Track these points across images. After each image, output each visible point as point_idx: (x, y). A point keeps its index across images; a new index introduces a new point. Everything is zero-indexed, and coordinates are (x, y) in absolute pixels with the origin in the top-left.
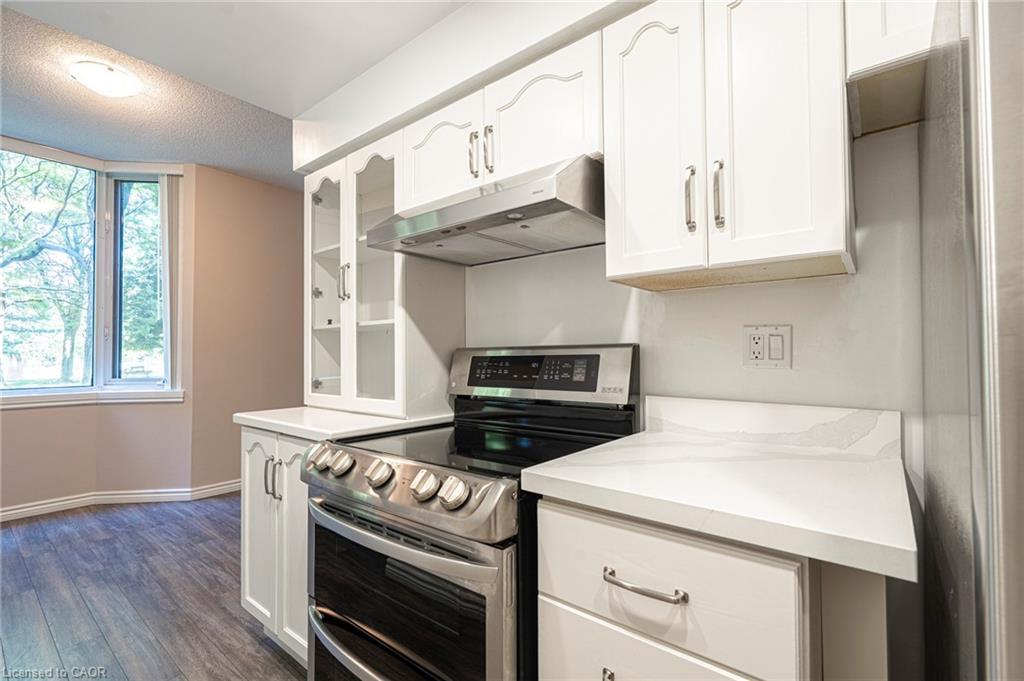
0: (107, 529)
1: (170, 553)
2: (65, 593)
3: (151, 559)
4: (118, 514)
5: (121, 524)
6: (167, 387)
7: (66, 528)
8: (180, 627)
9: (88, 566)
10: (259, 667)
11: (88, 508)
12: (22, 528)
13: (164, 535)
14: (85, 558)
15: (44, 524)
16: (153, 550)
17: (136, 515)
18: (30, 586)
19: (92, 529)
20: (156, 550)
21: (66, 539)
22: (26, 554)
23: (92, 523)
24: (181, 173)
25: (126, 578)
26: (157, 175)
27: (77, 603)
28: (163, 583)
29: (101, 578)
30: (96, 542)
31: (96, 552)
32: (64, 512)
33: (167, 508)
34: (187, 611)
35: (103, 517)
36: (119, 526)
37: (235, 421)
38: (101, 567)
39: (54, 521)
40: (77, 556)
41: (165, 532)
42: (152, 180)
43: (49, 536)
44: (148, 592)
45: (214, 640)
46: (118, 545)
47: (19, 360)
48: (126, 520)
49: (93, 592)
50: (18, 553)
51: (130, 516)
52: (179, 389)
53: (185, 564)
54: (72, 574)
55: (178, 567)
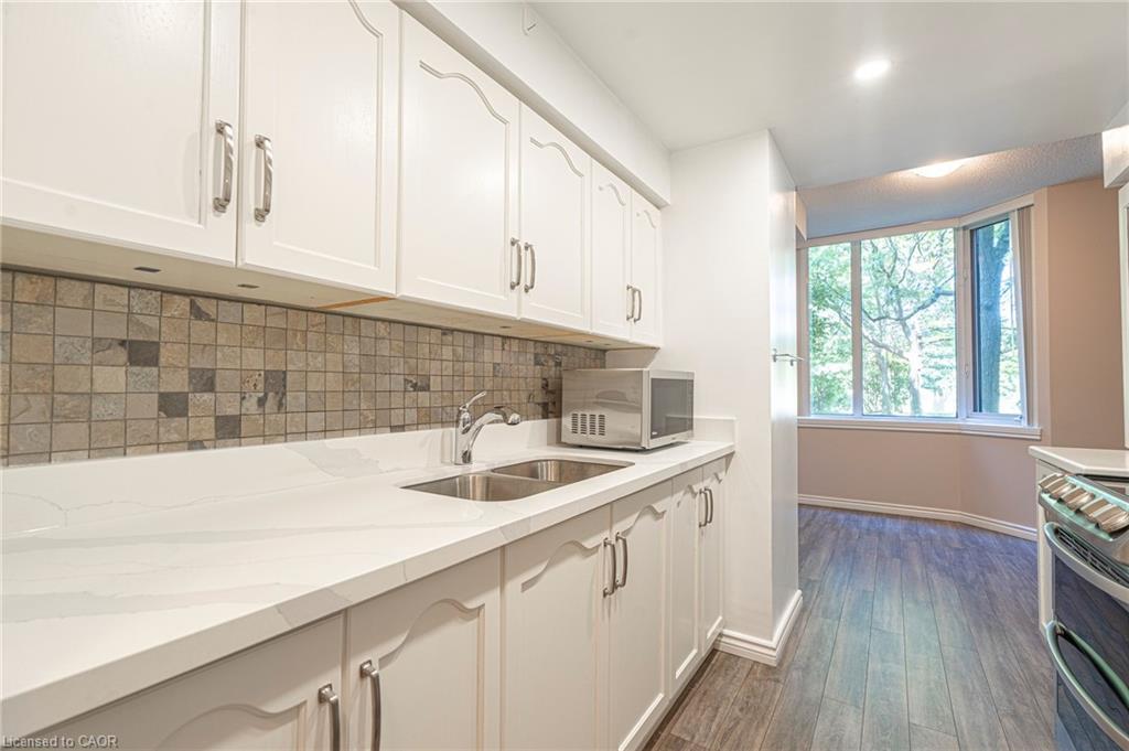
0: (962, 542)
1: (1007, 577)
2: (918, 569)
3: (988, 575)
4: (976, 535)
5: (976, 543)
6: (1024, 424)
7: (932, 531)
8: (990, 627)
9: (938, 560)
10: (1046, 686)
11: (954, 523)
12: (905, 522)
13: (1009, 564)
14: (938, 555)
15: (919, 523)
16: (993, 569)
17: (991, 540)
18: (899, 557)
19: (951, 538)
20: (995, 570)
21: (931, 539)
22: (902, 538)
23: (953, 533)
24: (1031, 203)
25: (963, 579)
26: (1007, 213)
27: (923, 578)
28: (990, 594)
29: (942, 570)
30: (950, 547)
31: (947, 554)
32: (936, 521)
33: (1023, 544)
34: (1002, 621)
35: (963, 533)
36: (973, 543)
37: (1030, 453)
38: (947, 565)
39: (926, 524)
40: (933, 551)
41: (1011, 561)
42: (1005, 218)
43: (920, 532)
44: (976, 594)
45: (1015, 649)
46: (967, 556)
47: (941, 395)
48: (980, 540)
49: (935, 576)
50: (897, 535)
51: (986, 539)
52: (1036, 427)
53: (1018, 591)
54: (926, 560)
55: (1010, 590)
